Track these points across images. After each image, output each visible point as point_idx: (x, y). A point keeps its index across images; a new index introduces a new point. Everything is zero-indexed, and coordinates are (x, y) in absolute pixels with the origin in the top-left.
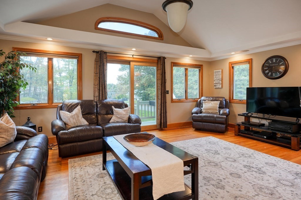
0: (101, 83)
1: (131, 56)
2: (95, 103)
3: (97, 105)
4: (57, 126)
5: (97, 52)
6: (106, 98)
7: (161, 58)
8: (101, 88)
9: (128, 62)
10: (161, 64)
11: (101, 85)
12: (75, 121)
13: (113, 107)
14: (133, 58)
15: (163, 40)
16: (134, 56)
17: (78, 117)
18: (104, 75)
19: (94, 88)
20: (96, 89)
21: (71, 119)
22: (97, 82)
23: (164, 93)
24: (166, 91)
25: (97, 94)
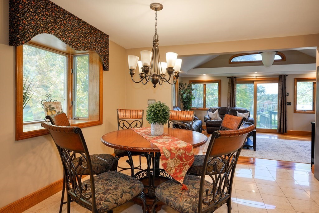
0: (232, 97)
1: (255, 77)
2: (227, 109)
3: (228, 110)
4: (206, 118)
5: (230, 78)
6: (235, 106)
7: (282, 76)
8: (232, 100)
9: (252, 82)
10: (282, 81)
11: (232, 98)
12: (215, 117)
13: (237, 112)
14: (256, 78)
15: (285, 61)
16: (257, 77)
17: (216, 115)
18: (234, 92)
19: (228, 100)
20: (229, 101)
21: (213, 116)
22: (229, 96)
23: (284, 104)
24: (286, 103)
25: (229, 104)
